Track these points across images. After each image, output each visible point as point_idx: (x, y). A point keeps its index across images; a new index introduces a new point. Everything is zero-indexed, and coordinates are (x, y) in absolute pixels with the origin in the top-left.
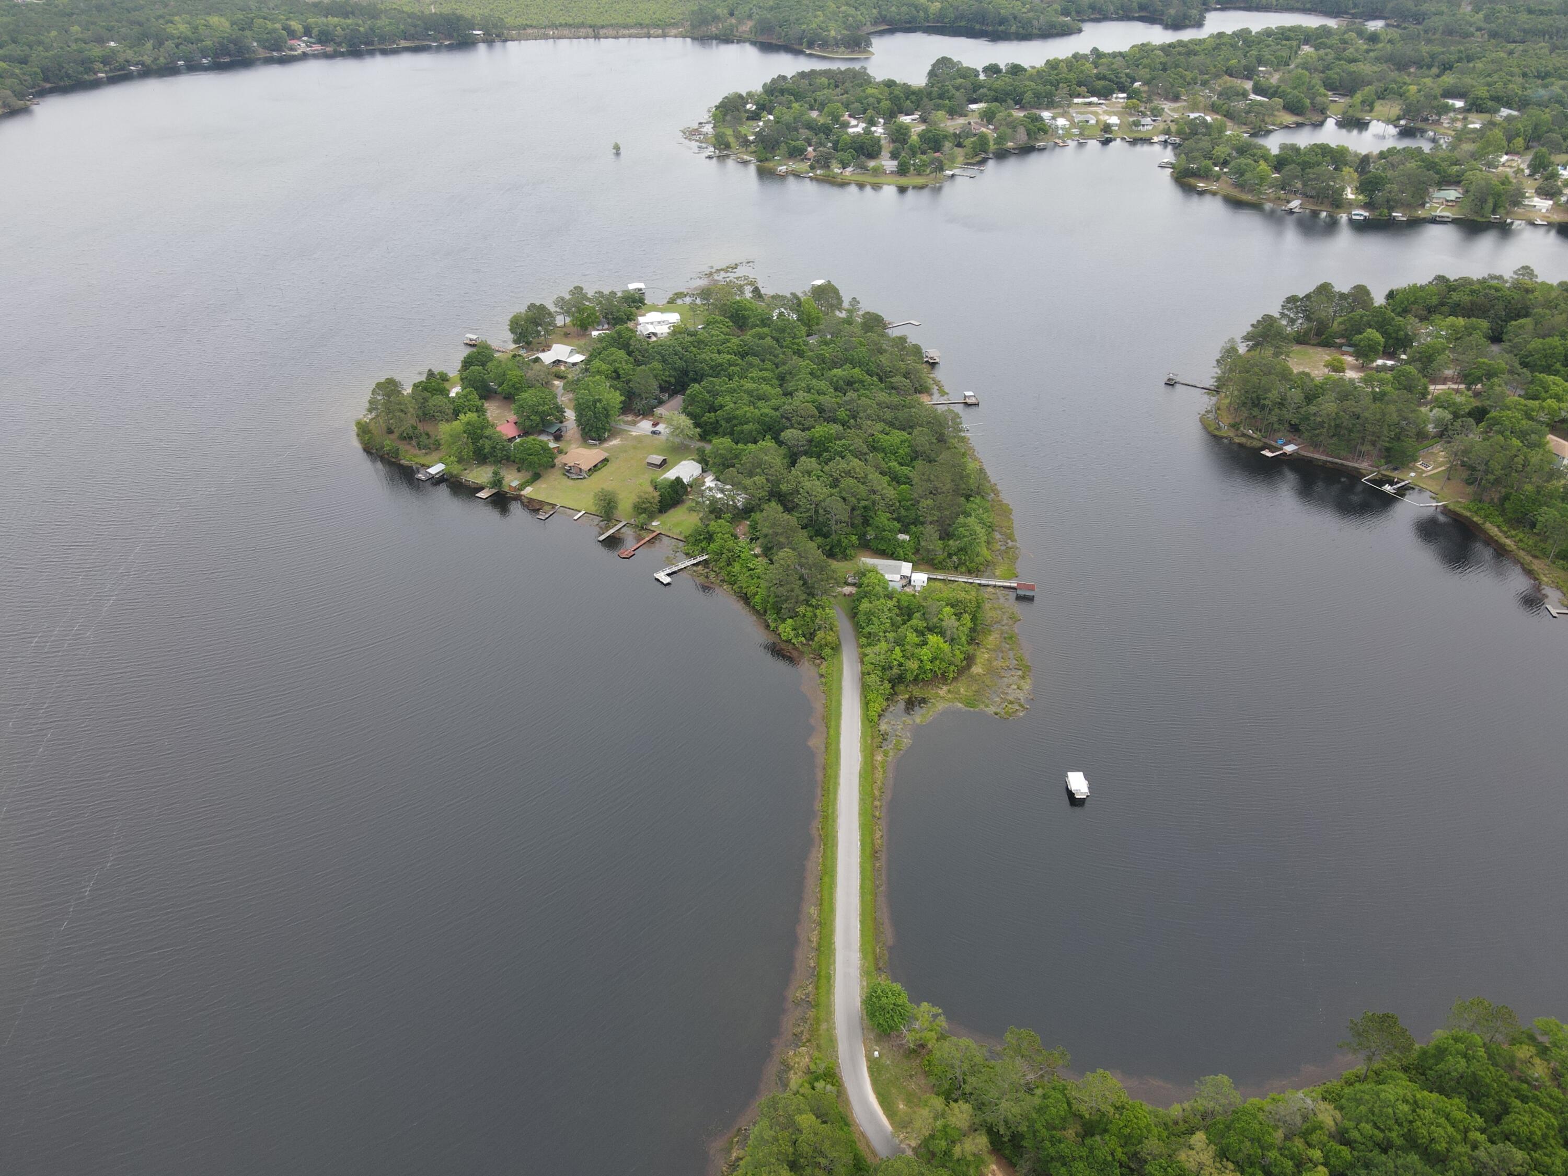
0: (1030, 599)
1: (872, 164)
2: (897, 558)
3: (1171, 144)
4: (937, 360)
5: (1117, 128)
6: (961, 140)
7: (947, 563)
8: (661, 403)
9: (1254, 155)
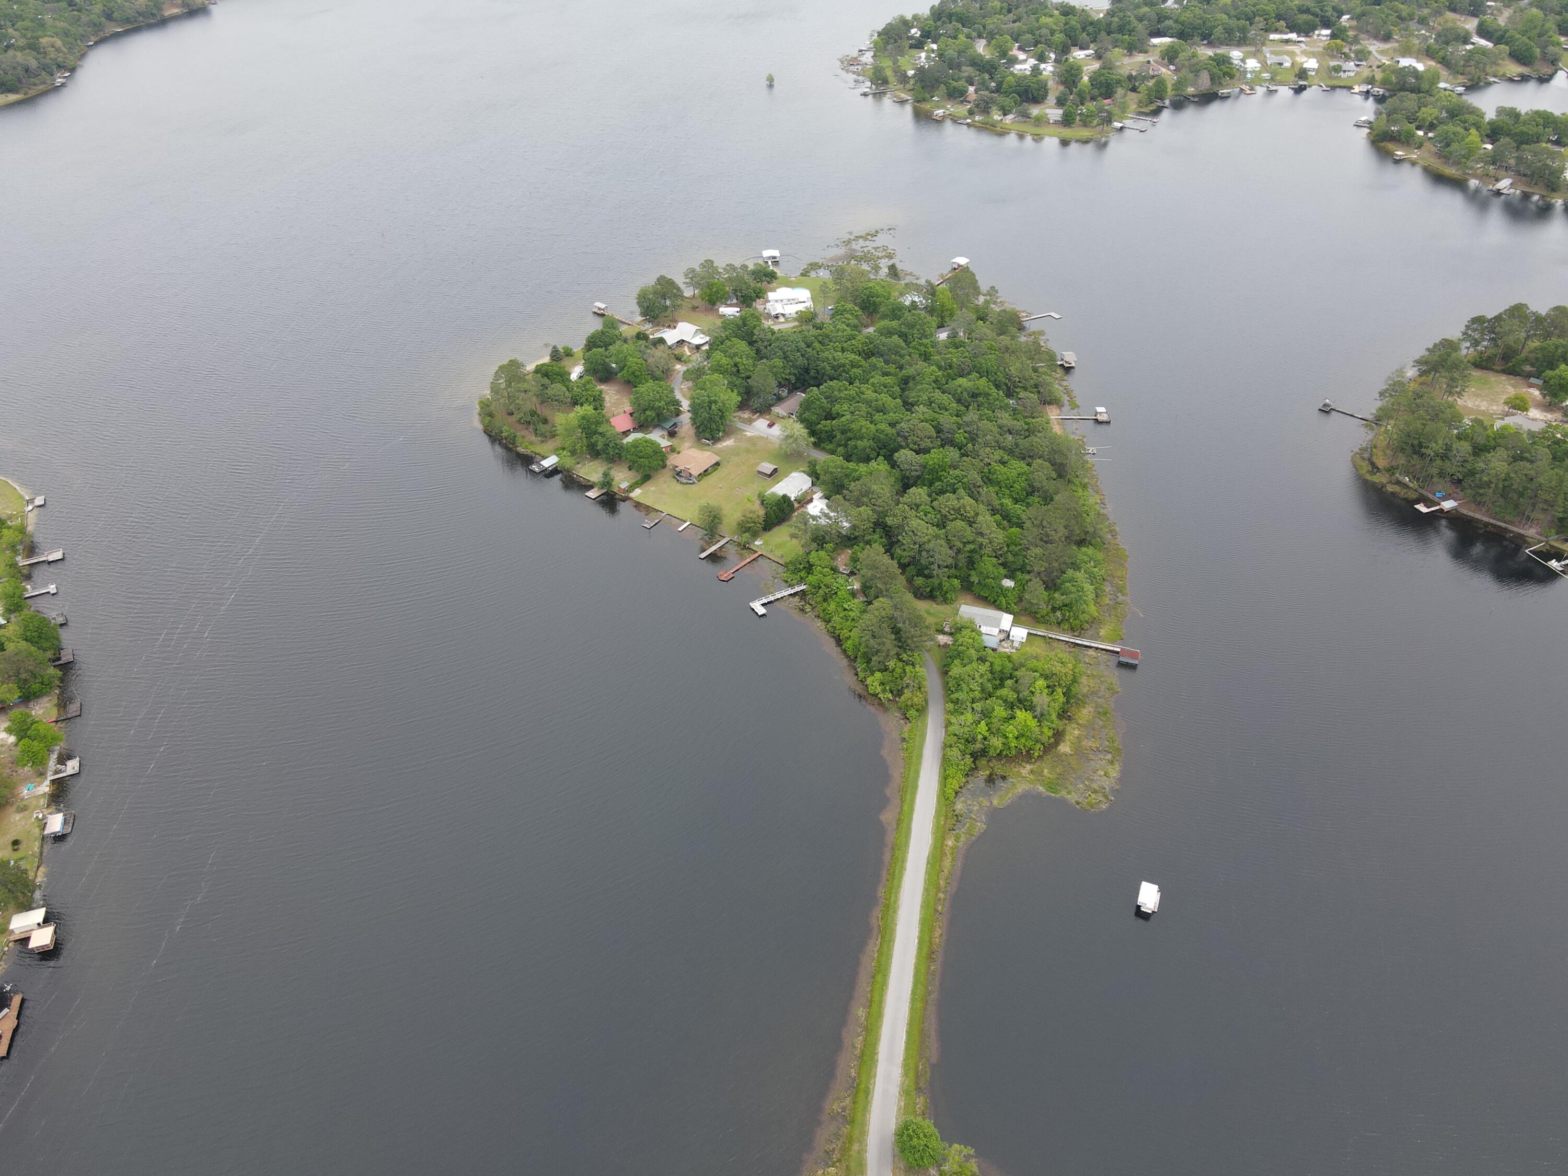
0: (1133, 667)
1: (1035, 111)
2: (999, 608)
3: (1373, 95)
4: (1073, 365)
5: (1314, 73)
6: (1137, 84)
7: (1050, 617)
8: (779, 399)
9: (1465, 122)
